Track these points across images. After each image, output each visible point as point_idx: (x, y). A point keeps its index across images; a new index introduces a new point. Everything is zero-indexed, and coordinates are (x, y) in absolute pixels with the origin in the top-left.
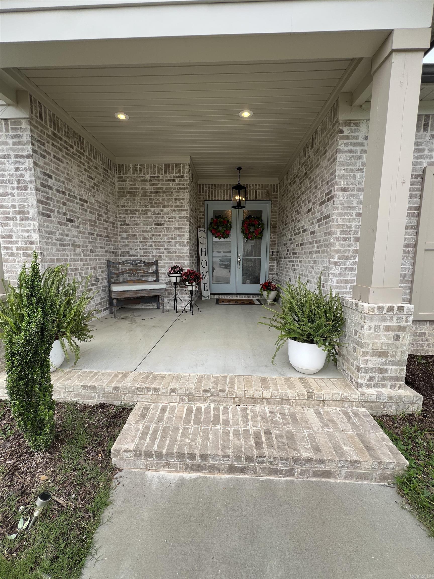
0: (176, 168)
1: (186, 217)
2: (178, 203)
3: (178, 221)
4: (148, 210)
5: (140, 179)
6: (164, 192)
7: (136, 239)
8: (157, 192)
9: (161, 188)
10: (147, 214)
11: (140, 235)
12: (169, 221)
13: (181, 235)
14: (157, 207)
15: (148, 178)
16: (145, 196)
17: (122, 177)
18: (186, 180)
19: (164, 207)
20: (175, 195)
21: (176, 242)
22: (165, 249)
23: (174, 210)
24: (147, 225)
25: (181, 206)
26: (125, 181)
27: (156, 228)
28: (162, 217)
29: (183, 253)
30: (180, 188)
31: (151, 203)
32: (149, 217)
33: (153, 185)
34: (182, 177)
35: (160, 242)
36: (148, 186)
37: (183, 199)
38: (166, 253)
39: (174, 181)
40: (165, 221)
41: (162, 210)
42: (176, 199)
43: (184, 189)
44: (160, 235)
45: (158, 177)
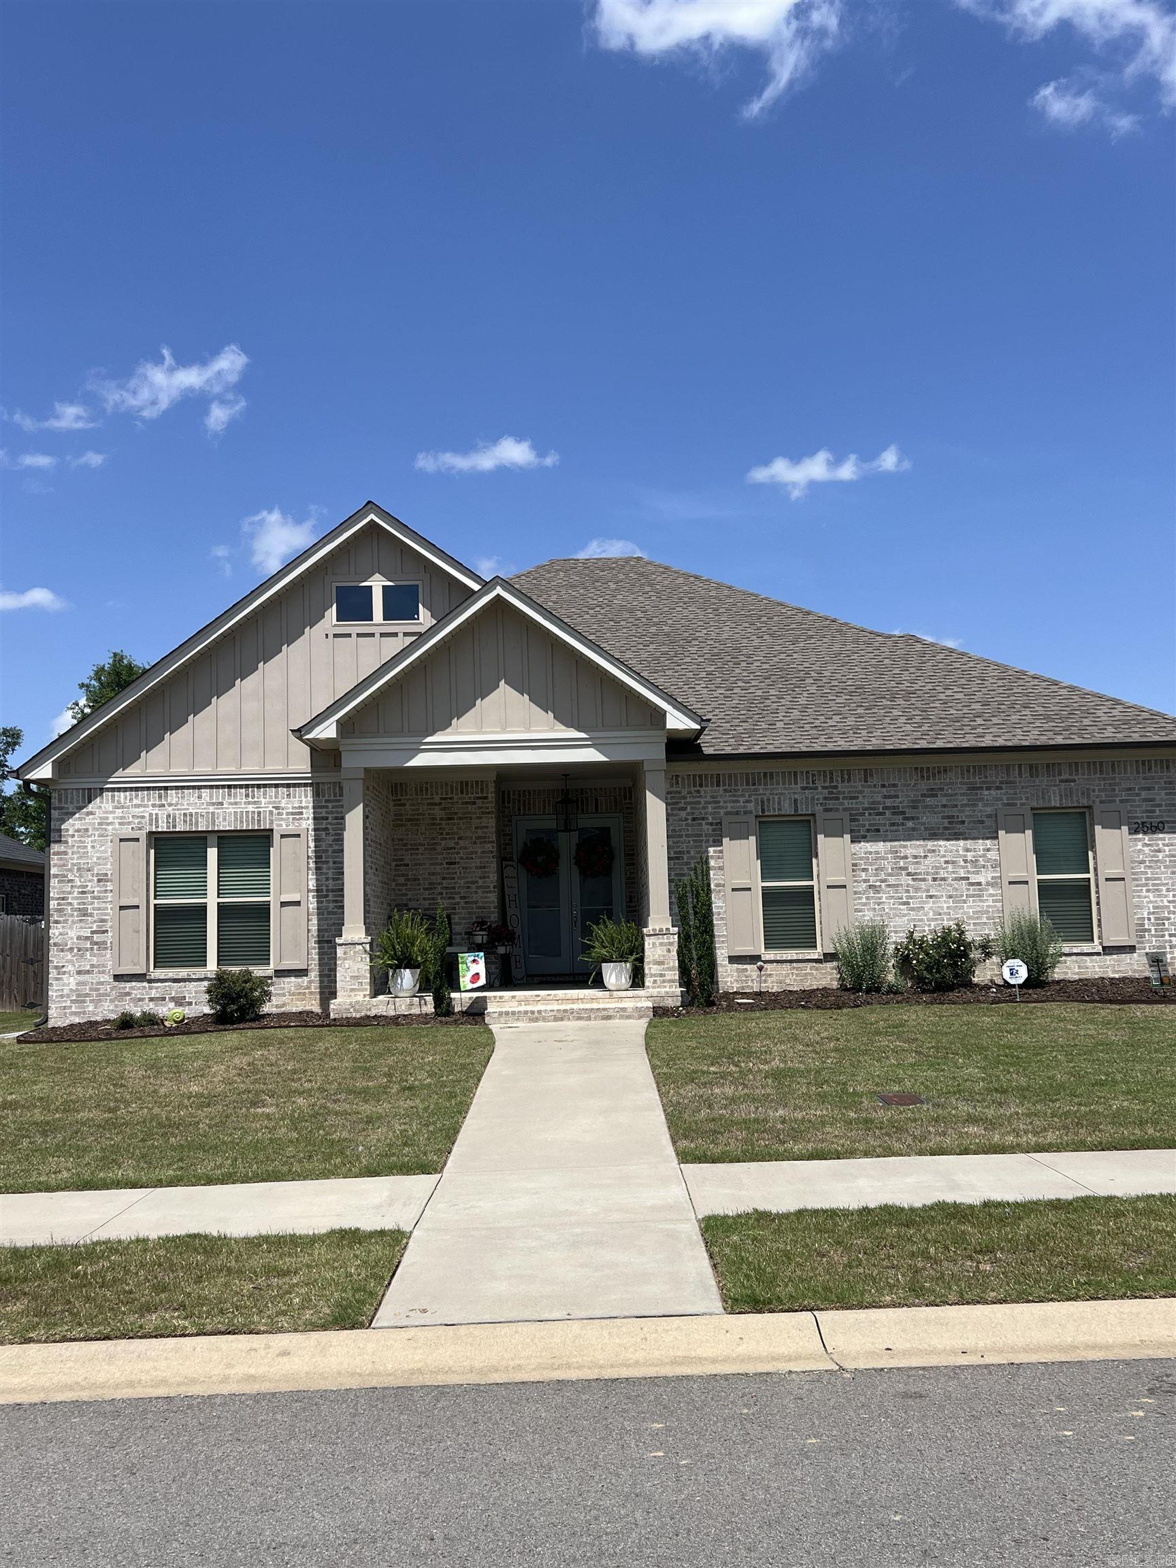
0: (477, 786)
1: (492, 852)
2: (480, 833)
3: (480, 857)
4: (436, 844)
5: (425, 802)
6: (460, 818)
7: (419, 885)
8: (450, 819)
9: (456, 814)
10: (435, 849)
11: (425, 879)
12: (467, 858)
13: (484, 877)
14: (450, 839)
15: (437, 799)
16: (433, 824)
17: (400, 800)
18: (491, 802)
19: (460, 838)
20: (475, 822)
21: (478, 887)
22: (462, 898)
23: (475, 843)
24: (435, 864)
25: (485, 837)
26: (404, 805)
27: (448, 868)
28: (458, 853)
29: (487, 902)
30: (482, 813)
31: (442, 834)
32: (439, 854)
33: (444, 809)
34: (486, 798)
35: (454, 888)
36: (438, 812)
37: (487, 827)
38: (462, 904)
39: (474, 803)
40: (461, 858)
41: (457, 843)
42: (477, 828)
43: (488, 813)
44: (454, 878)
45: (450, 798)
